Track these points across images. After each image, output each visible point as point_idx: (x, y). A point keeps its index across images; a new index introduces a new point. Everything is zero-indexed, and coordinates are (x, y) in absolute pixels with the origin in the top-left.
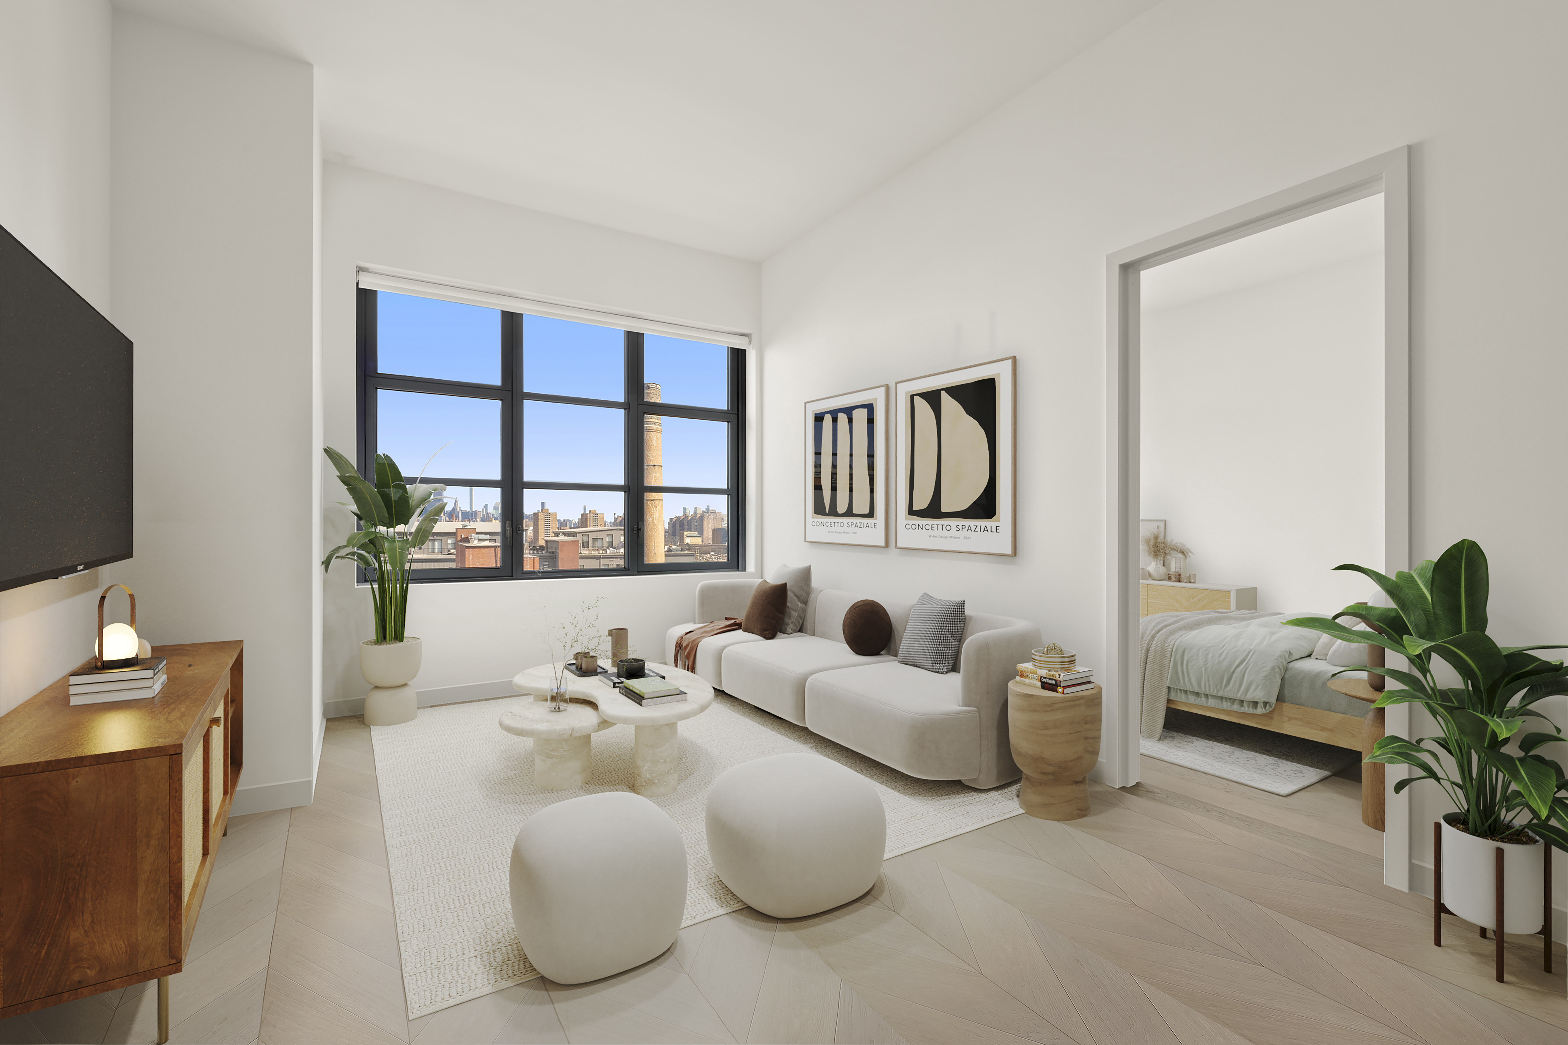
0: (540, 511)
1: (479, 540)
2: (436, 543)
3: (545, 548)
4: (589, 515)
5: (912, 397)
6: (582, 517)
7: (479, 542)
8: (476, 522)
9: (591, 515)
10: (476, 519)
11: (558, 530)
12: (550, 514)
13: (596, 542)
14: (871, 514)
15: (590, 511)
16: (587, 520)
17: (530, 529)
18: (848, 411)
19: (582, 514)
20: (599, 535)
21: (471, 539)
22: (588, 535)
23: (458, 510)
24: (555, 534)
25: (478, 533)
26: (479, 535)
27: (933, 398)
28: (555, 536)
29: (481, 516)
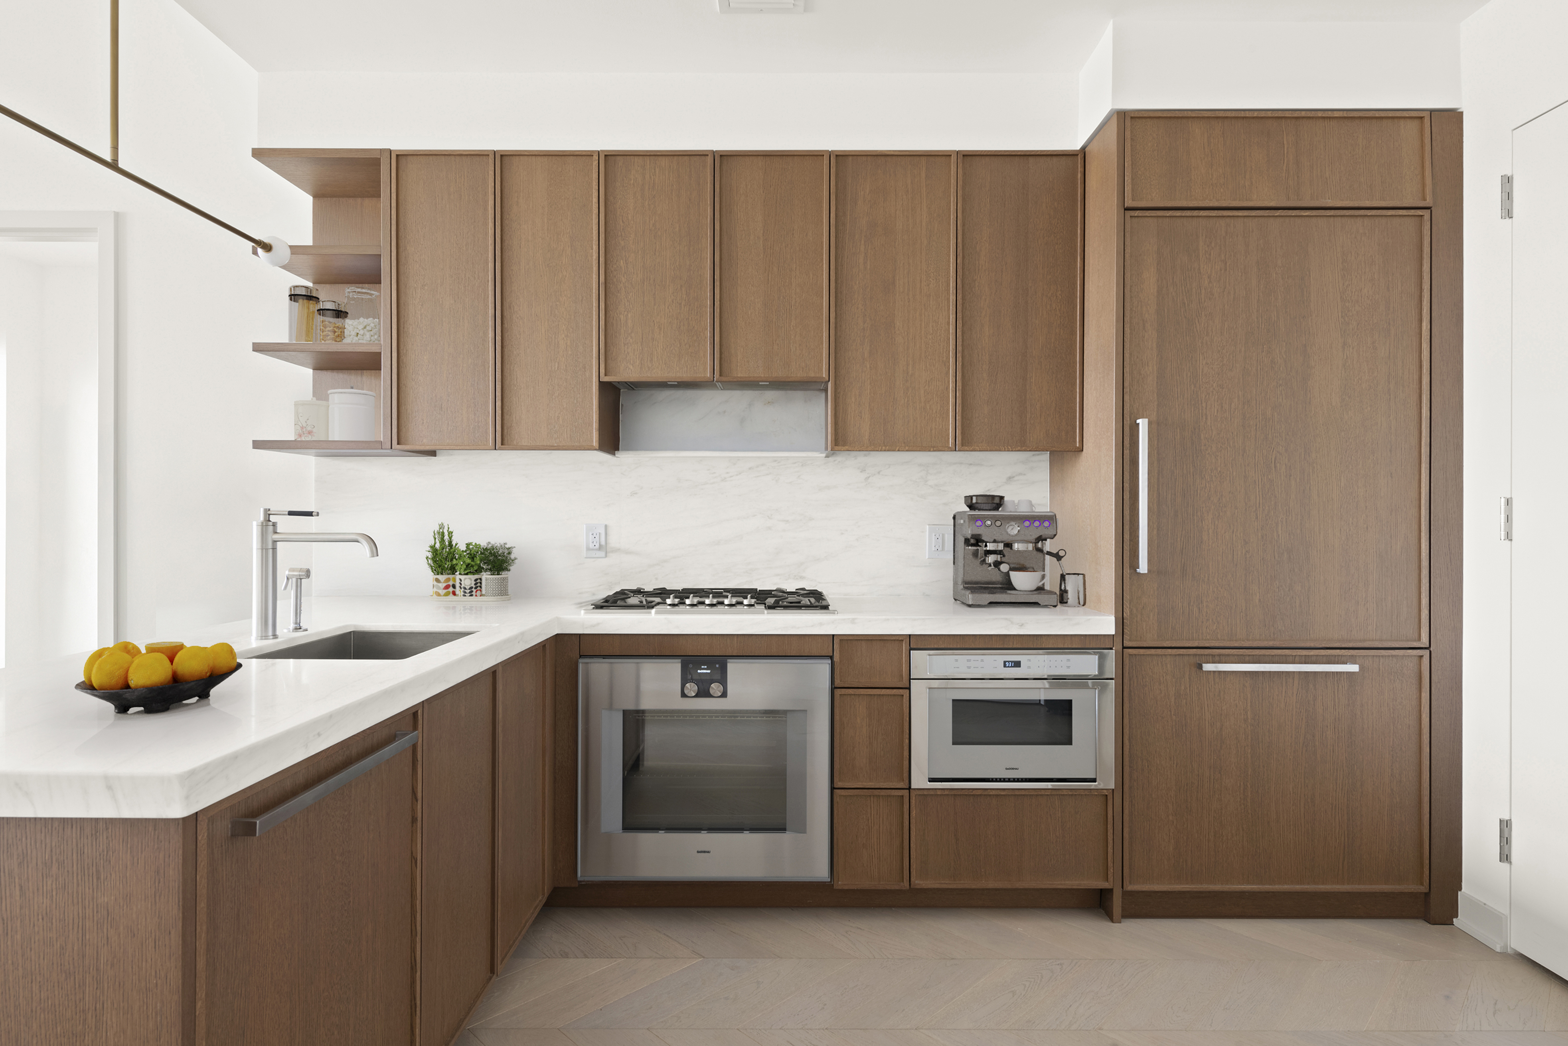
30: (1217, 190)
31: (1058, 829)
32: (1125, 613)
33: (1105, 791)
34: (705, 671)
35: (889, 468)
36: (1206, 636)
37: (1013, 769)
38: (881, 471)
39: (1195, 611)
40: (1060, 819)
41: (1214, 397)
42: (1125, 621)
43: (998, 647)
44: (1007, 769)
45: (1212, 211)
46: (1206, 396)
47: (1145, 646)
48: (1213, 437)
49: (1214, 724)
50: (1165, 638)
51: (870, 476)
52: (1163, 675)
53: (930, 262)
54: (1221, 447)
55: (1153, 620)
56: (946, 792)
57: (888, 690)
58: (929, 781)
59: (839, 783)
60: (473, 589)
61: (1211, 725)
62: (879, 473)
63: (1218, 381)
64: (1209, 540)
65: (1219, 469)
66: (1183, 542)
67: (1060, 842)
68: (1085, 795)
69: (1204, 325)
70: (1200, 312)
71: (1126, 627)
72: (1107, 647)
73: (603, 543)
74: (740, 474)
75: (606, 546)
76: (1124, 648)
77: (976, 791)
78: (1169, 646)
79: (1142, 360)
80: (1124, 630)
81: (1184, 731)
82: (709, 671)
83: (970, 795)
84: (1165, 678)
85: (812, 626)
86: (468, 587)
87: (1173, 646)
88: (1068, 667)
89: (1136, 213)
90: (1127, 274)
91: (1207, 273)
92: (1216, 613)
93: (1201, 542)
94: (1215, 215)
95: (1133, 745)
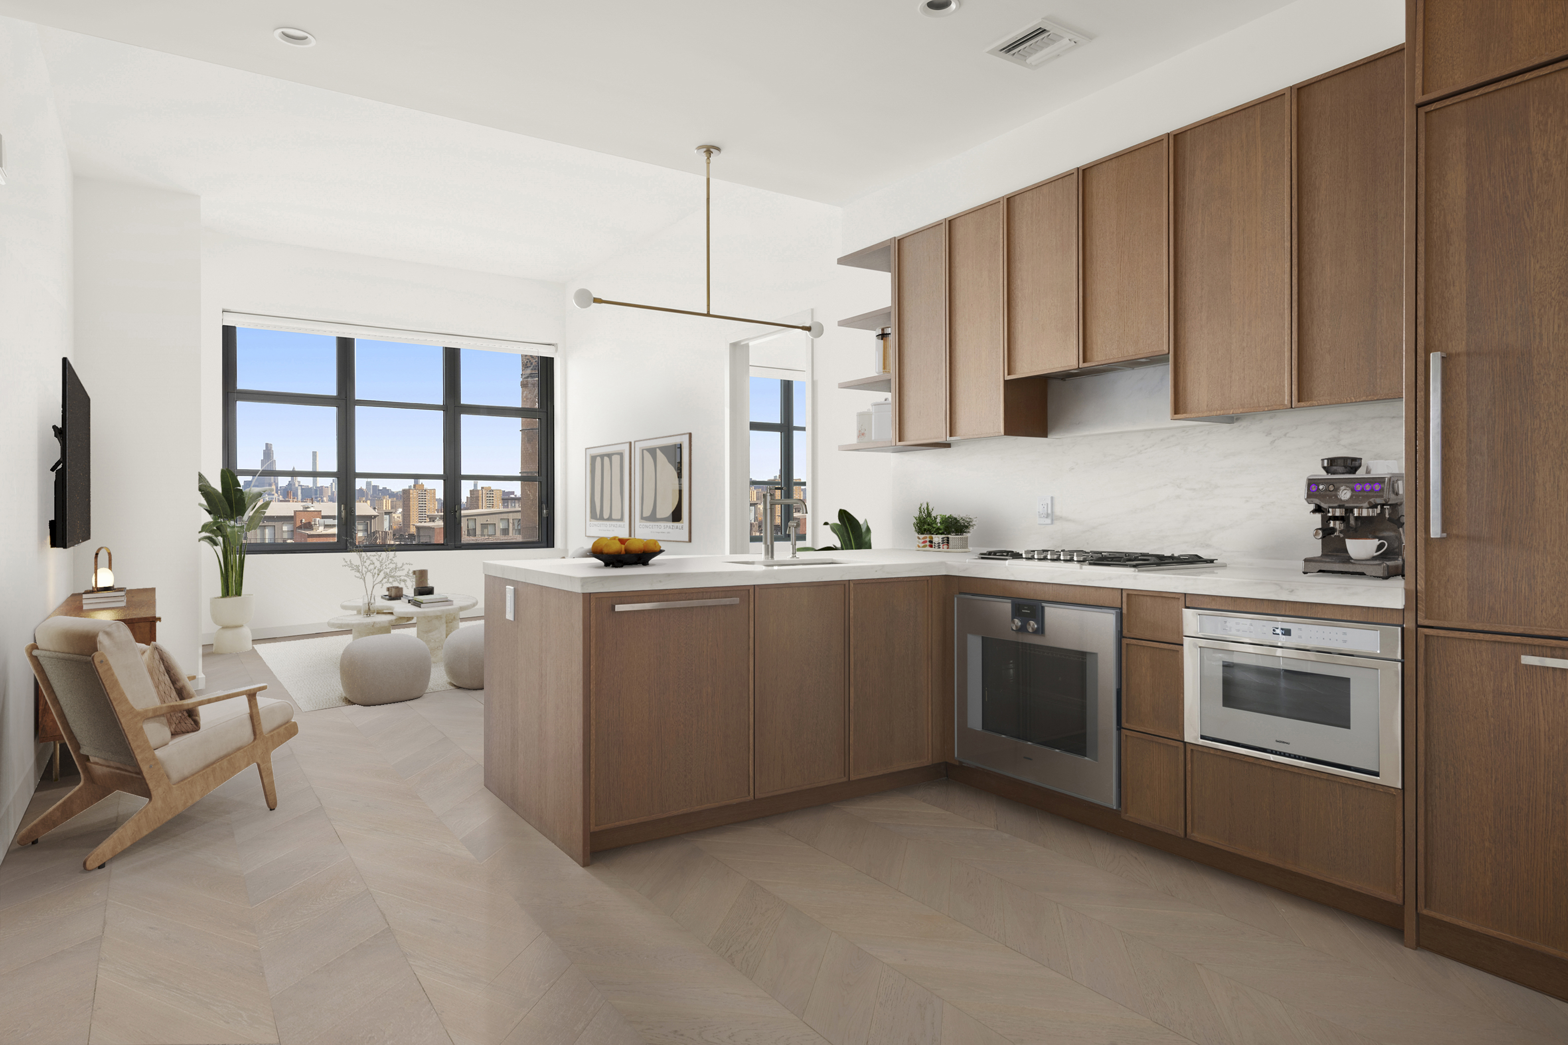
0: (412, 487)
1: (326, 526)
2: (267, 531)
3: (416, 538)
4: (480, 492)
5: (643, 450)
6: (471, 494)
7: (326, 529)
8: (322, 501)
9: (484, 492)
10: (322, 498)
11: (438, 512)
12: (425, 491)
13: (486, 530)
14: (622, 519)
15: (482, 488)
16: (479, 500)
17: (398, 512)
18: (610, 456)
19: (470, 491)
20: (490, 520)
21: (315, 524)
22: (476, 519)
23: (297, 485)
24: (430, 518)
25: (324, 517)
26: (325, 520)
27: (652, 451)
28: (430, 521)
29: (330, 494)
30: (1552, 38)
31: (1339, 820)
32: (1419, 585)
33: (1393, 790)
34: (1026, 611)
35: (1296, 429)
36: (1542, 622)
37: (1284, 742)
38: (1287, 433)
39: (1523, 588)
40: (1342, 810)
41: (1553, 309)
42: (1418, 594)
43: (1269, 612)
44: (1277, 741)
45: (1544, 69)
46: (1540, 310)
47: (1446, 626)
48: (1552, 361)
49: (1553, 738)
50: (1478, 619)
51: (1275, 440)
52: (1476, 665)
53: (1265, 212)
54: (1564, 373)
55: (1462, 596)
56: (1219, 753)
57: (1166, 644)
58: (1201, 738)
59: (1126, 724)
60: (940, 544)
61: (1549, 738)
62: (1285, 435)
63: (1559, 287)
64: (1545, 497)
65: (1561, 403)
66: (1506, 501)
67: (1341, 835)
68: (1367, 789)
69: (1537, 218)
70: (1530, 203)
71: (1420, 602)
72: (1395, 623)
73: (1049, 512)
74: (1153, 446)
75: (1052, 515)
76: (1418, 626)
77: (1248, 758)
78: (1481, 628)
79: (1446, 280)
80: (1418, 605)
81: (1507, 739)
82: (1029, 612)
83: (1241, 761)
84: (1479, 669)
85: (1104, 580)
86: (936, 543)
87: (1486, 629)
88: (1345, 641)
89: (1432, 106)
90: (1421, 183)
91: (1542, 149)
92: (1557, 593)
93: (1534, 500)
94: (1548, 72)
95: (1434, 745)
